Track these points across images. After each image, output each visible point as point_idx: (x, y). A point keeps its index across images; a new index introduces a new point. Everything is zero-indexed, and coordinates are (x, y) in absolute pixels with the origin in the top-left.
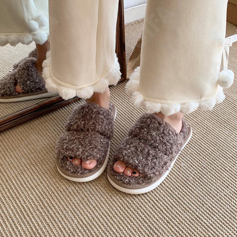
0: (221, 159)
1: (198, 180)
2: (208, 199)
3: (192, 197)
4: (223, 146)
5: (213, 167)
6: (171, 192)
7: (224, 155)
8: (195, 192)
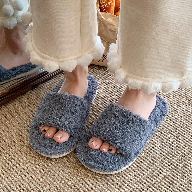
0: (184, 135)
1: (164, 160)
2: (176, 179)
3: (161, 178)
4: (184, 122)
5: (177, 144)
6: (139, 176)
7: (186, 131)
8: (163, 173)
